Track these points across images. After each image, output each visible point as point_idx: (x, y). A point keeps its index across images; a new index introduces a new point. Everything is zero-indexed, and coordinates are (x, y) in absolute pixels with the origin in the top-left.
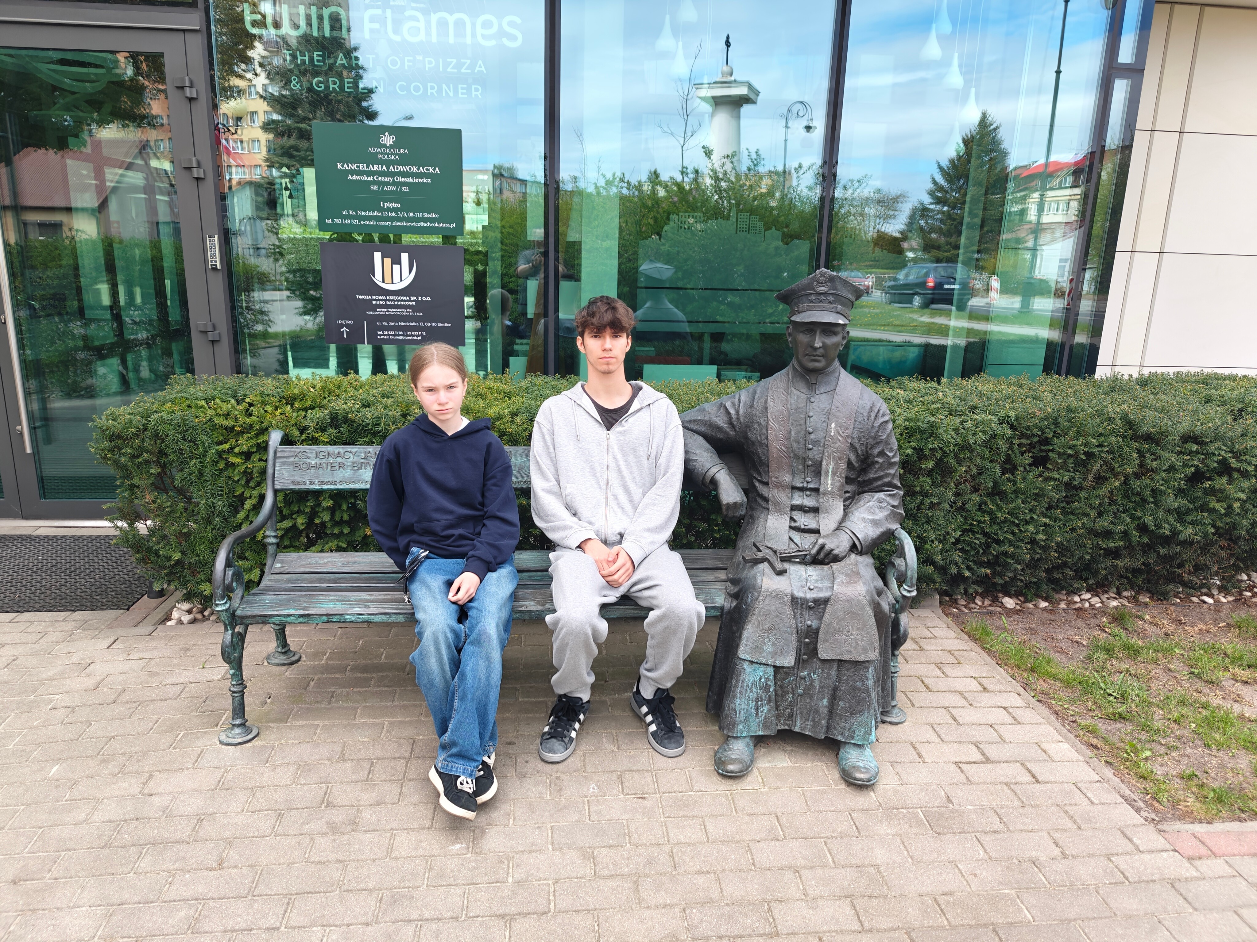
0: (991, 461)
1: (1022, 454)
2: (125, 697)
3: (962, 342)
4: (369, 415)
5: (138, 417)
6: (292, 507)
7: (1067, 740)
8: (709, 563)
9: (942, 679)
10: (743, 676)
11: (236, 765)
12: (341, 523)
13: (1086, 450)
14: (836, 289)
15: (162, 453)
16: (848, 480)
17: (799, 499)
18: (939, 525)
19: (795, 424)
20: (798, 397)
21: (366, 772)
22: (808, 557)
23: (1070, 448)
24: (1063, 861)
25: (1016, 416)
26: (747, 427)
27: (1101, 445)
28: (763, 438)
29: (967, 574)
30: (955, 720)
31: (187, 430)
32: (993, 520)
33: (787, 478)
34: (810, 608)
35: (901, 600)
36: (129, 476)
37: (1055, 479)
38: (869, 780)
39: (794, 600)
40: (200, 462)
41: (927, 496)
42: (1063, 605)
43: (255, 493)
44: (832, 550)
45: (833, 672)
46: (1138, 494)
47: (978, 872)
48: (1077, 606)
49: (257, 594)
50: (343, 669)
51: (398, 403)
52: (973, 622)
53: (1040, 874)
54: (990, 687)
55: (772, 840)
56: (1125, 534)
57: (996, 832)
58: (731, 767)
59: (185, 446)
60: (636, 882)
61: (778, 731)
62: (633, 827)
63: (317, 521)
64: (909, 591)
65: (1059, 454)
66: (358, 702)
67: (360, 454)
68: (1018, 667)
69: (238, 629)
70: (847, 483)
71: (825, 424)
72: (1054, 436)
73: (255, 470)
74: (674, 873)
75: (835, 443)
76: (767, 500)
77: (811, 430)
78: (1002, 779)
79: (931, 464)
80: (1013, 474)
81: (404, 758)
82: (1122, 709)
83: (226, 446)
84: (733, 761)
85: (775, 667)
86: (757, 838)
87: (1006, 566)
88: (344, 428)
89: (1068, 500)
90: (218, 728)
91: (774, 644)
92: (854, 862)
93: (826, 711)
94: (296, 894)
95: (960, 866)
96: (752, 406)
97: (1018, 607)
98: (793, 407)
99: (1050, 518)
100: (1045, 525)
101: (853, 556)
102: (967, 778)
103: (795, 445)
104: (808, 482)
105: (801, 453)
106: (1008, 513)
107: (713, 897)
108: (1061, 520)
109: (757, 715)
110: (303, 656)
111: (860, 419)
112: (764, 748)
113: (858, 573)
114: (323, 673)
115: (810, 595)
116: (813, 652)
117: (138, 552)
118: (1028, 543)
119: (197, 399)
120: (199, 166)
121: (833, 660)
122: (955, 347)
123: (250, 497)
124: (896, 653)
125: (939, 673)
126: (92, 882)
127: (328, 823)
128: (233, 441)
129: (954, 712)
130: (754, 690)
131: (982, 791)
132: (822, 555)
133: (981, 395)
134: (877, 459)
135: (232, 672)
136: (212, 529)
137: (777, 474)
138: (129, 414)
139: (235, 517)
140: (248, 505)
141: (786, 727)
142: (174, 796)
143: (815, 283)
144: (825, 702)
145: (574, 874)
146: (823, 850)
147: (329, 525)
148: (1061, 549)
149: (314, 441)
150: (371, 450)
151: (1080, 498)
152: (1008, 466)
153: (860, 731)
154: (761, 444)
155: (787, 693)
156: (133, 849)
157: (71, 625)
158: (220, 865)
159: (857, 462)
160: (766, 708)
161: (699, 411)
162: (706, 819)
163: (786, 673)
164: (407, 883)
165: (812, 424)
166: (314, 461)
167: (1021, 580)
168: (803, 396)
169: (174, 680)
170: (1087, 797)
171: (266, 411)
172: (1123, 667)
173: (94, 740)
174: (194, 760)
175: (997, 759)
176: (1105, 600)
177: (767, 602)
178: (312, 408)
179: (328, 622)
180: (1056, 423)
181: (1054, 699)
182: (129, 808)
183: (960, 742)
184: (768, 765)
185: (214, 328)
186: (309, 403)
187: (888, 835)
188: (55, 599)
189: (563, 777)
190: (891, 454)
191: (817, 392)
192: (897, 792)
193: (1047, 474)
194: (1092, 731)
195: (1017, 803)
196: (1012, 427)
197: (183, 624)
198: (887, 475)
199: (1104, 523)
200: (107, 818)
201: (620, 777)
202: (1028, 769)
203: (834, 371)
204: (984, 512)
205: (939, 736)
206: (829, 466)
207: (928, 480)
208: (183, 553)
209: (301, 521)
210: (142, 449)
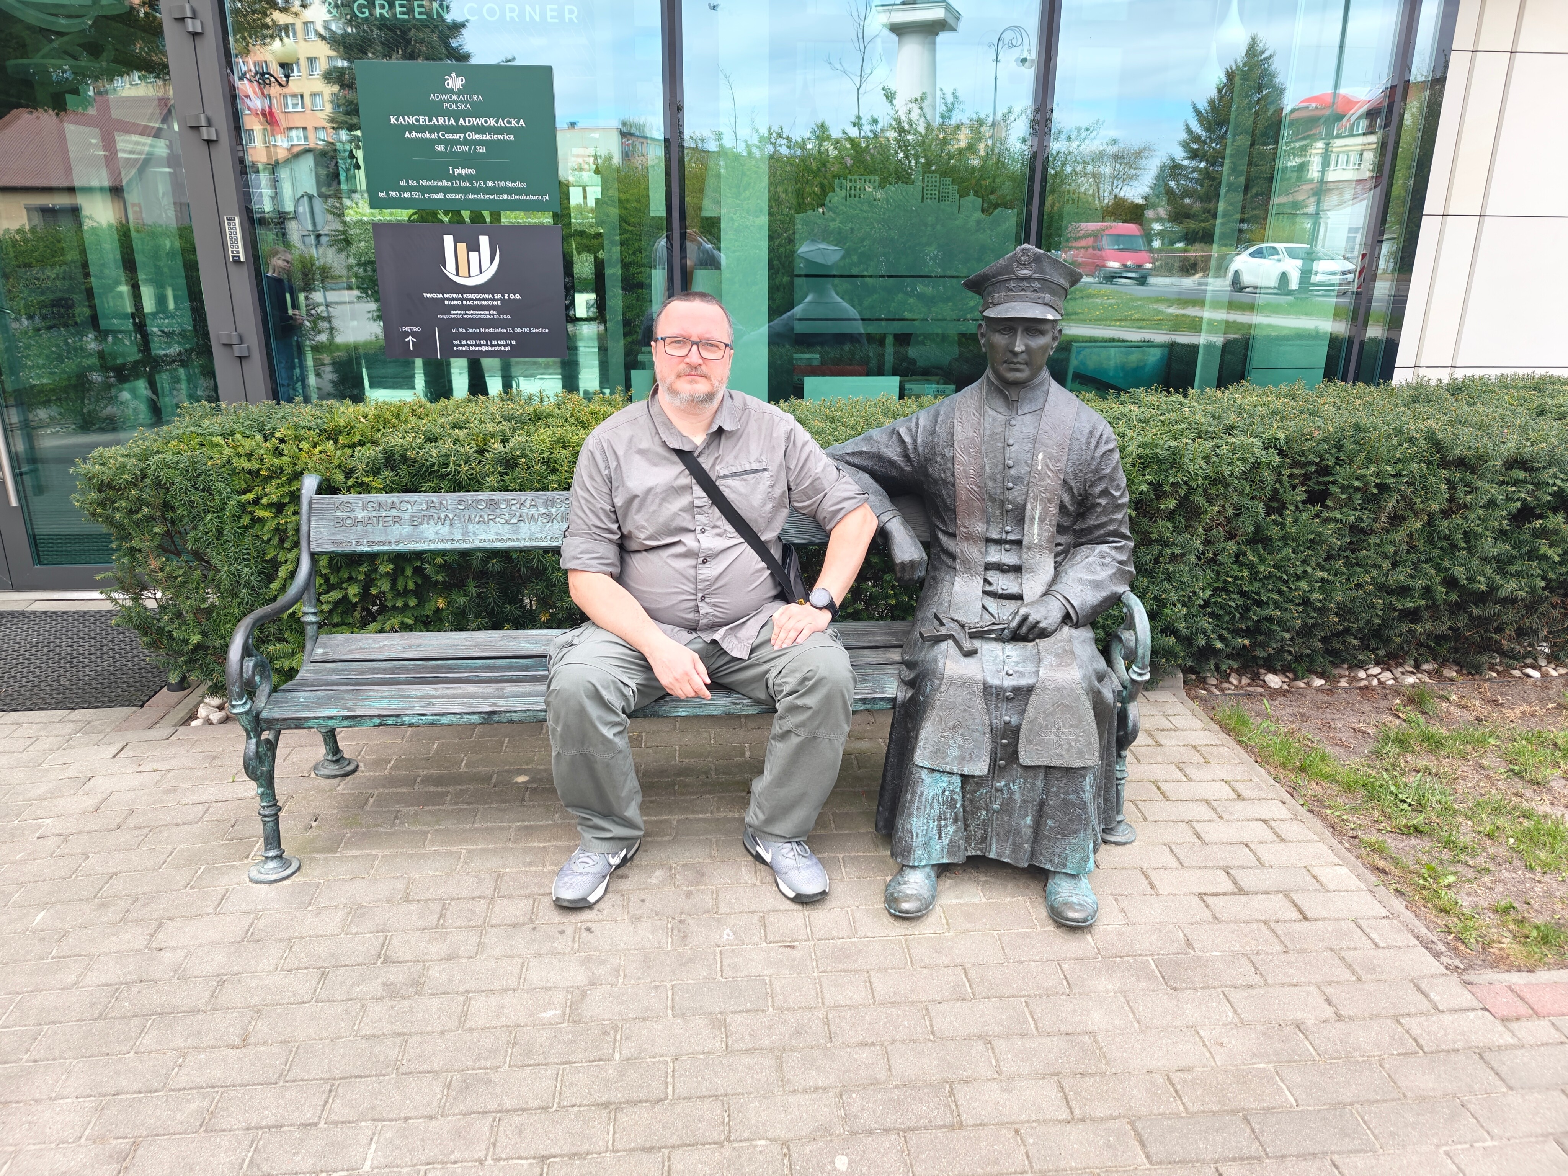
0: (1252, 498)
1: (1294, 488)
2: (132, 821)
3: (1218, 340)
4: (434, 452)
5: (134, 461)
6: (341, 574)
7: (1346, 863)
8: (879, 640)
9: (1184, 784)
10: (920, 789)
11: (269, 910)
12: (406, 592)
13: (1378, 481)
14: (1043, 272)
15: (167, 506)
16: (1061, 529)
17: (995, 555)
18: (1183, 583)
19: (990, 455)
20: (994, 419)
21: (436, 917)
22: (1006, 631)
23: (1357, 479)
24: (1338, 1025)
25: (1287, 437)
26: (927, 460)
27: (1398, 475)
28: (949, 474)
29: (1219, 645)
30: (1199, 837)
31: (199, 476)
32: (1254, 576)
33: (980, 528)
34: (1009, 699)
35: (1129, 685)
36: (127, 537)
37: (1336, 521)
38: (1085, 920)
39: (987, 689)
40: (218, 517)
41: (1167, 546)
42: (1343, 683)
43: (291, 556)
44: (1038, 622)
45: (1039, 783)
46: (1446, 538)
47: (1225, 1040)
48: (1363, 683)
49: (290, 691)
50: (410, 782)
51: (473, 436)
52: (1226, 708)
53: (1307, 1043)
54: (1246, 793)
55: (958, 1000)
56: (1428, 591)
57: (1250, 987)
58: (905, 906)
59: (196, 496)
60: (780, 1058)
61: (968, 857)
62: (777, 986)
63: (374, 591)
64: (1140, 675)
65: (1343, 488)
66: (429, 825)
67: (421, 504)
68: (1284, 767)
69: (266, 735)
70: (1058, 532)
71: (1029, 455)
72: (1336, 464)
73: (289, 526)
74: (829, 1045)
75: (1043, 480)
76: (953, 557)
77: (1011, 463)
78: (1259, 916)
79: (1172, 504)
80: (1281, 515)
81: (485, 898)
82: (1418, 820)
83: (250, 496)
84: (908, 898)
85: (962, 776)
86: (938, 998)
87: (1270, 634)
88: (403, 470)
89: (1353, 547)
90: (249, 861)
91: (961, 747)
92: (1063, 1028)
93: (1029, 831)
94: (341, 1078)
95: (1202, 1033)
96: (933, 433)
97: (1285, 687)
98: (988, 432)
99: (1329, 571)
100: (1323, 580)
101: (1066, 629)
102: (1214, 915)
103: (990, 484)
104: (1007, 533)
105: (997, 494)
106: (1274, 567)
107: (879, 1076)
108: (1343, 573)
109: (940, 837)
110: (361, 765)
111: (1076, 447)
112: (950, 878)
113: (1072, 652)
114: (384, 786)
115: (1008, 683)
116: (1013, 756)
117: (146, 634)
118: (1299, 605)
119: (211, 434)
120: (209, 125)
121: (1039, 767)
122: (1209, 346)
123: (286, 561)
124: (1123, 753)
125: (1179, 775)
126: (81, 1065)
127: (384, 984)
128: (259, 489)
129: (1199, 827)
130: (936, 805)
131: (1233, 932)
132: (1024, 629)
133: (1241, 410)
134: (1098, 500)
135: (260, 790)
136: (239, 604)
137: (967, 523)
138: (123, 456)
139: (267, 587)
140: (283, 572)
141: (979, 853)
142: (189, 951)
143: (1015, 265)
144: (1029, 820)
145: (699, 1049)
146: (1023, 1012)
147: (389, 596)
148: (1343, 611)
149: (363, 488)
150: (434, 499)
151: (1369, 544)
152: (1275, 505)
153: (1074, 858)
154: (945, 482)
155: (978, 809)
156: (135, 1021)
157: (69, 727)
158: (245, 1042)
159: (1072, 505)
160: (951, 829)
161: (864, 439)
162: (873, 973)
163: (977, 783)
164: (483, 1063)
165: (1013, 455)
166: (360, 515)
167: (1290, 653)
168: (1001, 418)
169: (196, 798)
170: (1370, 938)
171: (301, 450)
172: (1421, 763)
173: (91, 878)
174: (216, 903)
175: (1253, 889)
176: (1398, 675)
177: (951, 692)
178: (362, 444)
179: (380, 725)
180: (1339, 447)
181: (1330, 807)
182: (131, 967)
183: (1206, 867)
184: (954, 901)
185: (241, 340)
186: (357, 438)
187: (1108, 991)
188: (50, 694)
189: (689, 920)
190: (1117, 494)
191: (1020, 412)
192: (1120, 934)
193: (1326, 514)
194: (1378, 849)
195: (1279, 948)
196: (1281, 452)
197: (211, 723)
198: (1112, 521)
199: (1400, 577)
200: (103, 980)
201: (762, 920)
202: (1293, 902)
203: (1042, 383)
204: (1242, 565)
205: (1179, 860)
206: (1035, 511)
207: (1169, 524)
208: (204, 634)
209: (353, 591)
210: (140, 502)
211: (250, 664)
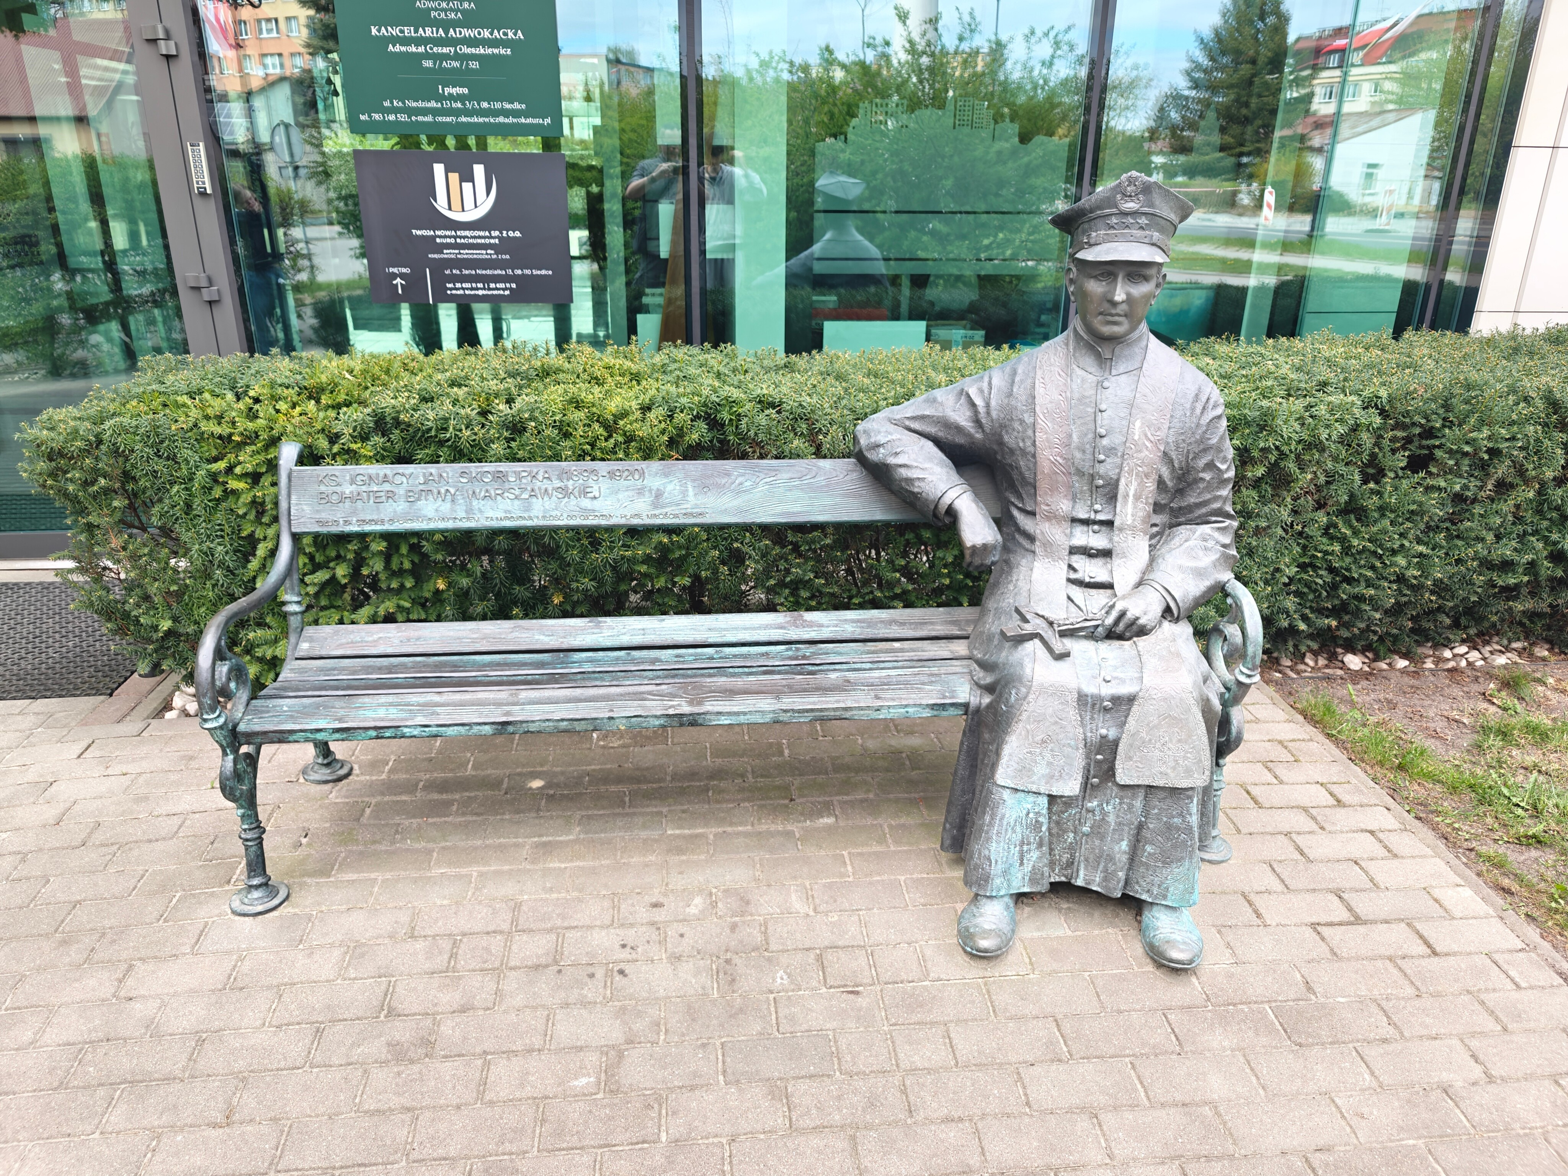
0: (1347, 464)
1: (1394, 451)
2: (99, 837)
3: (1271, 281)
4: (431, 415)
5: (87, 424)
6: (328, 552)
7: (1468, 883)
8: (940, 630)
9: (1276, 788)
10: (1001, 811)
11: (254, 948)
12: (400, 573)
13: (1490, 445)
14: (1151, 205)
15: (127, 476)
16: (1158, 508)
17: (1082, 537)
18: (1266, 558)
19: (1079, 422)
20: (1083, 380)
21: (446, 957)
22: (1100, 629)
23: (1467, 443)
24: (1490, 1088)
25: (1390, 395)
26: (1003, 426)
27: (1513, 438)
28: (1028, 443)
29: (1302, 626)
30: (1302, 853)
31: (162, 442)
32: (1347, 550)
33: (1064, 506)
34: (1106, 710)
35: (1234, 687)
36: (82, 511)
37: (1439, 489)
38: (1191, 962)
39: (1082, 700)
40: (187, 489)
41: (1250, 517)
42: (1429, 664)
43: (271, 532)
44: (1137, 618)
45: (1138, 804)
46: (1558, 508)
47: (1365, 1110)
48: (1451, 664)
49: (271, 697)
50: (410, 788)
51: (475, 396)
52: (1306, 694)
53: (1457, 1111)
54: (1345, 798)
55: (1052, 1061)
56: (1532, 565)
57: (1385, 1041)
58: (984, 944)
59: (159, 465)
60: (853, 1138)
61: (1051, 884)
62: (843, 1043)
63: (365, 571)
64: (1249, 676)
65: (1450, 452)
66: (434, 841)
67: (417, 477)
68: (1381, 764)
69: (244, 749)
70: (1155, 511)
71: (1125, 423)
72: (1444, 426)
73: (267, 499)
74: (909, 1121)
75: (1140, 451)
76: (1031, 538)
77: (1103, 431)
78: (1383, 951)
79: (1260, 471)
80: (1377, 482)
81: (501, 932)
82: (1537, 829)
83: (222, 465)
84: (986, 934)
85: (1049, 796)
86: (1030, 1058)
87: (1358, 614)
88: (396, 435)
89: (1453, 519)
90: (230, 887)
91: (1049, 764)
92: (1179, 1097)
93: (1125, 858)
94: (342, 1167)
95: (1337, 1100)
96: (1010, 395)
97: (1367, 669)
98: (1076, 395)
99: (1426, 544)
100: (1421, 555)
101: (1166, 624)
102: (1332, 950)
103: (1078, 455)
104: (1096, 512)
105: (1087, 468)
106: (1370, 541)
107: (971, 1162)
108: (1442, 547)
109: (1022, 864)
110: (356, 767)
111: (1178, 414)
112: (1028, 905)
113: (1178, 655)
114: (383, 794)
115: (1107, 691)
116: (1109, 773)
117: (109, 620)
118: (1394, 582)
119: (176, 393)
120: (168, 38)
121: (1139, 786)
122: (1261, 289)
123: (265, 538)
124: (1221, 762)
125: (1269, 778)
126: (37, 1149)
127: (389, 1044)
128: (231, 457)
129: (1299, 840)
130: (1018, 829)
131: (1356, 972)
132: (1121, 626)
133: (1330, 363)
134: (1201, 475)
135: (240, 812)
136: (214, 586)
137: (1049, 500)
138: (75, 419)
139: (245, 567)
140: (261, 550)
141: (1063, 879)
142: (163, 1001)
143: (1119, 197)
144: (1124, 845)
145: (759, 1127)
146: (1130, 1077)
147: (382, 576)
148: (1440, 588)
149: (351, 457)
150: (433, 471)
151: (1473, 515)
152: (1371, 471)
153: (1176, 888)
154: (1024, 452)
155: (1065, 831)
156: (101, 1092)
157: (29, 721)
158: (229, 1120)
159: (1171, 480)
160: (1035, 855)
161: (927, 401)
162: (952, 1026)
163: (1065, 803)
164: (508, 1147)
165: (1105, 422)
166: (348, 489)
167: (1375, 632)
168: (1092, 379)
169: (171, 808)
170: (1508, 976)
171: (278, 411)
172: (1529, 760)
173: (51, 907)
174: (193, 941)
175: (1371, 917)
176: (1487, 655)
177: (1041, 701)
178: (348, 404)
179: (377, 737)
180: (1447, 406)
181: (1438, 813)
182: (97, 1022)
183: (1314, 890)
184: (1036, 934)
185: (211, 283)
186: (342, 398)
187: (1224, 1049)
188: (10, 681)
189: (736, 960)
190: (1223, 467)
191: (1114, 372)
192: (1231, 976)
193: (1430, 482)
194: (1499, 865)
195: (1410, 991)
196: (1383, 413)
197: (188, 715)
198: (1216, 498)
199: (1506, 550)
200: (64, 1039)
201: (820, 958)
202: (1418, 933)
203: (1140, 338)
204: (1332, 538)
205: (1283, 881)
206: (1128, 486)
207: (1254, 494)
208: (175, 619)
209: (342, 571)
210: (97, 473)
211: (223, 669)
